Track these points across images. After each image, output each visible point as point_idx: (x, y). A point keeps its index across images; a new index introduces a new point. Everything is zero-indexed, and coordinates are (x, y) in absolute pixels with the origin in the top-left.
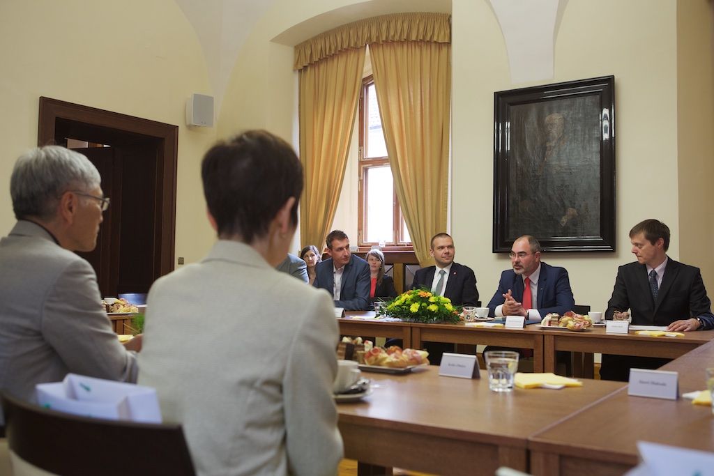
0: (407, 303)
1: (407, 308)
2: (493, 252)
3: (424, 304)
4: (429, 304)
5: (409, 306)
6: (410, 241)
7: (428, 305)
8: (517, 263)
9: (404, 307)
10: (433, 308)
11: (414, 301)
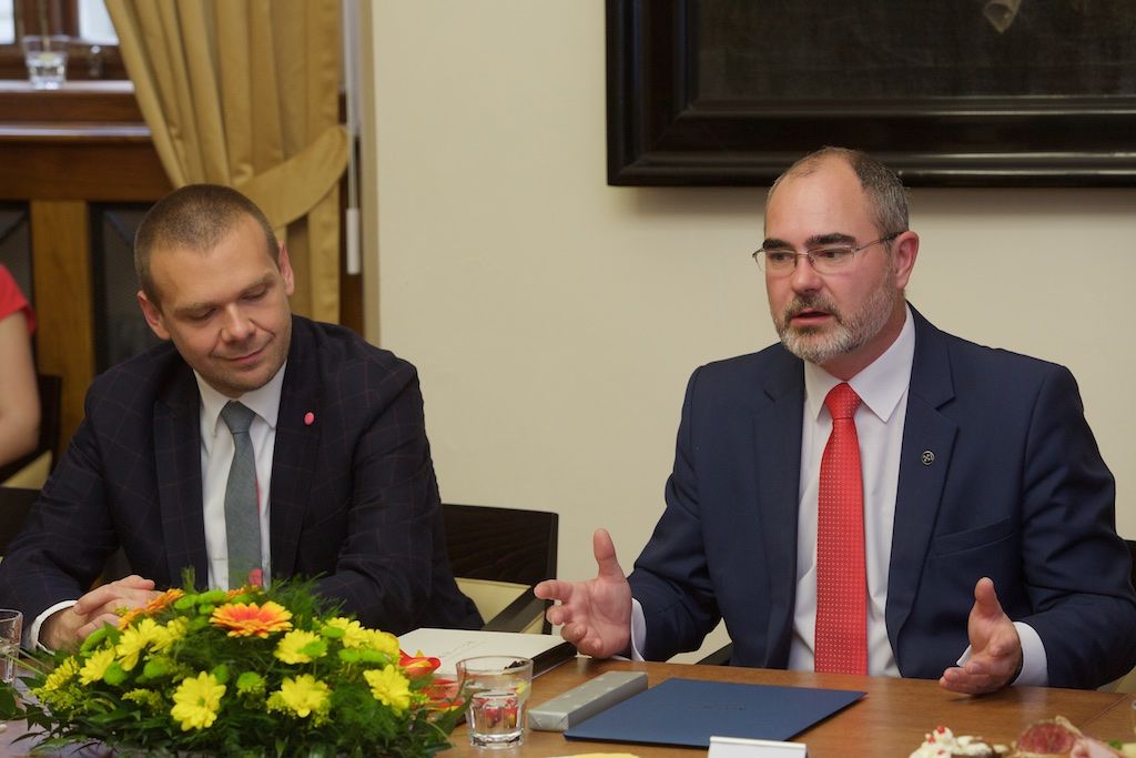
0: (150, 671)
1: (153, 698)
2: (614, 179)
3: (250, 683)
4: (277, 674)
5: (166, 685)
6: (112, 40)
7: (274, 685)
8: (806, 295)
9: (137, 695)
10: (303, 697)
11: (192, 660)
